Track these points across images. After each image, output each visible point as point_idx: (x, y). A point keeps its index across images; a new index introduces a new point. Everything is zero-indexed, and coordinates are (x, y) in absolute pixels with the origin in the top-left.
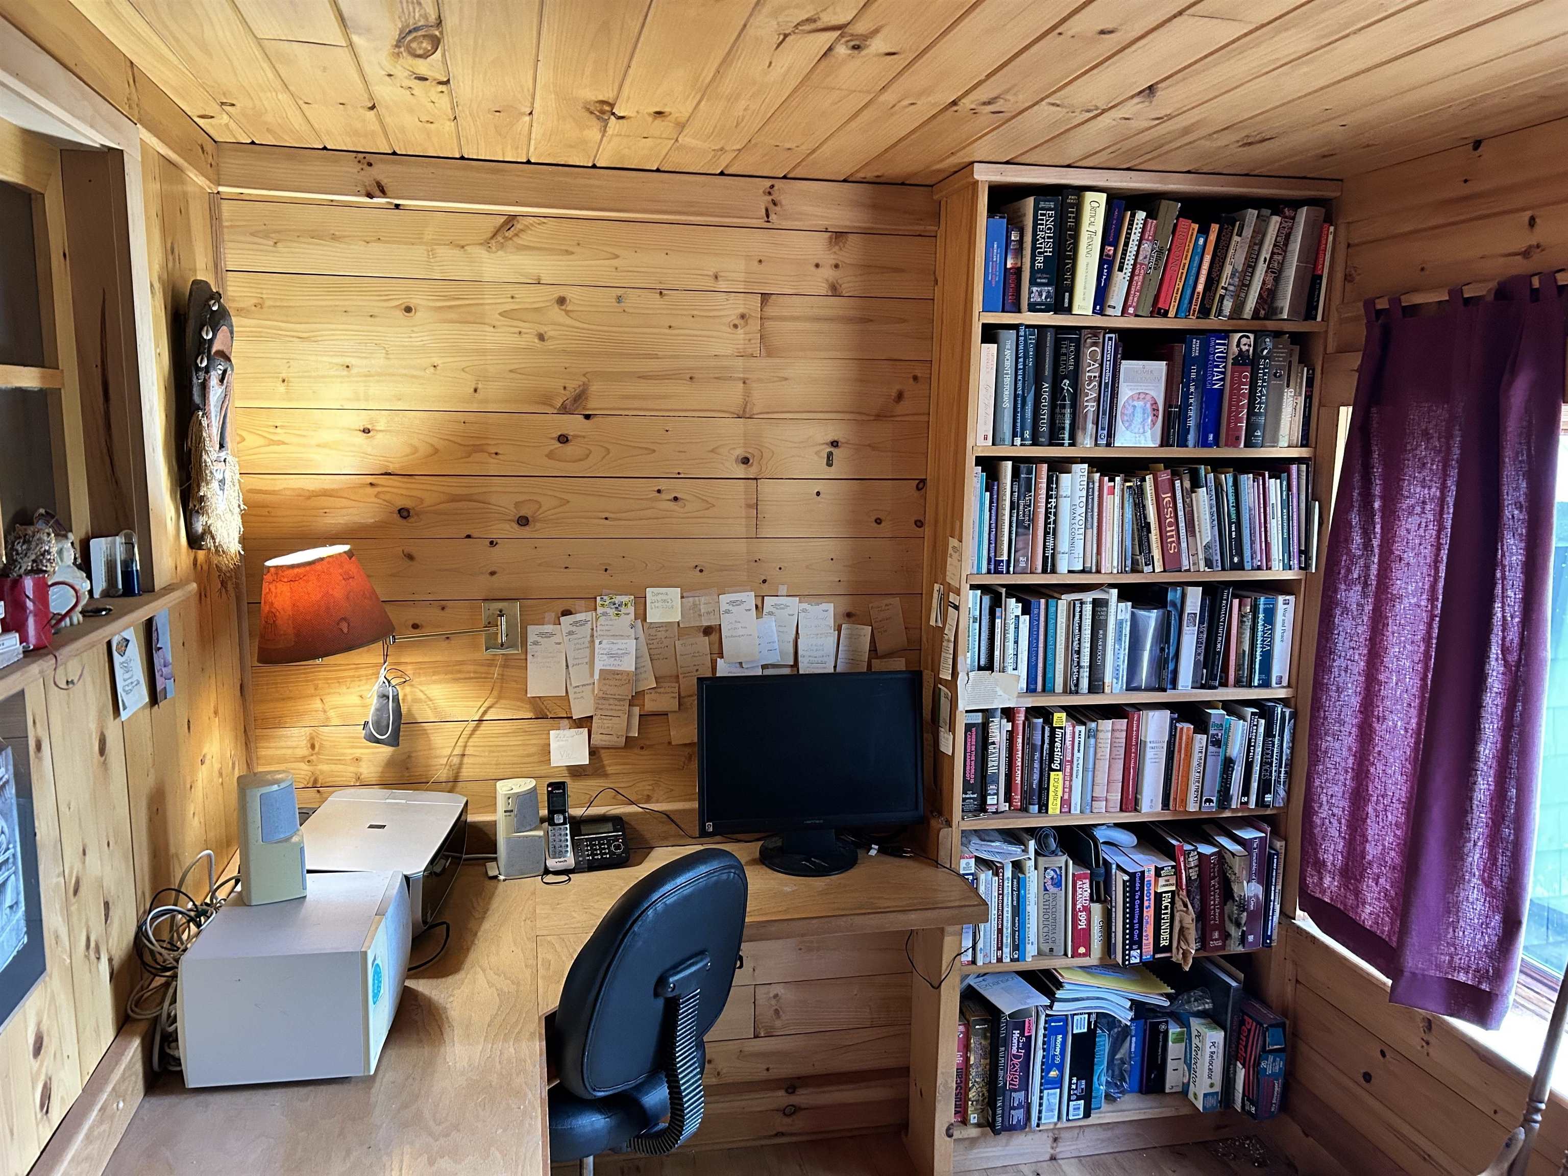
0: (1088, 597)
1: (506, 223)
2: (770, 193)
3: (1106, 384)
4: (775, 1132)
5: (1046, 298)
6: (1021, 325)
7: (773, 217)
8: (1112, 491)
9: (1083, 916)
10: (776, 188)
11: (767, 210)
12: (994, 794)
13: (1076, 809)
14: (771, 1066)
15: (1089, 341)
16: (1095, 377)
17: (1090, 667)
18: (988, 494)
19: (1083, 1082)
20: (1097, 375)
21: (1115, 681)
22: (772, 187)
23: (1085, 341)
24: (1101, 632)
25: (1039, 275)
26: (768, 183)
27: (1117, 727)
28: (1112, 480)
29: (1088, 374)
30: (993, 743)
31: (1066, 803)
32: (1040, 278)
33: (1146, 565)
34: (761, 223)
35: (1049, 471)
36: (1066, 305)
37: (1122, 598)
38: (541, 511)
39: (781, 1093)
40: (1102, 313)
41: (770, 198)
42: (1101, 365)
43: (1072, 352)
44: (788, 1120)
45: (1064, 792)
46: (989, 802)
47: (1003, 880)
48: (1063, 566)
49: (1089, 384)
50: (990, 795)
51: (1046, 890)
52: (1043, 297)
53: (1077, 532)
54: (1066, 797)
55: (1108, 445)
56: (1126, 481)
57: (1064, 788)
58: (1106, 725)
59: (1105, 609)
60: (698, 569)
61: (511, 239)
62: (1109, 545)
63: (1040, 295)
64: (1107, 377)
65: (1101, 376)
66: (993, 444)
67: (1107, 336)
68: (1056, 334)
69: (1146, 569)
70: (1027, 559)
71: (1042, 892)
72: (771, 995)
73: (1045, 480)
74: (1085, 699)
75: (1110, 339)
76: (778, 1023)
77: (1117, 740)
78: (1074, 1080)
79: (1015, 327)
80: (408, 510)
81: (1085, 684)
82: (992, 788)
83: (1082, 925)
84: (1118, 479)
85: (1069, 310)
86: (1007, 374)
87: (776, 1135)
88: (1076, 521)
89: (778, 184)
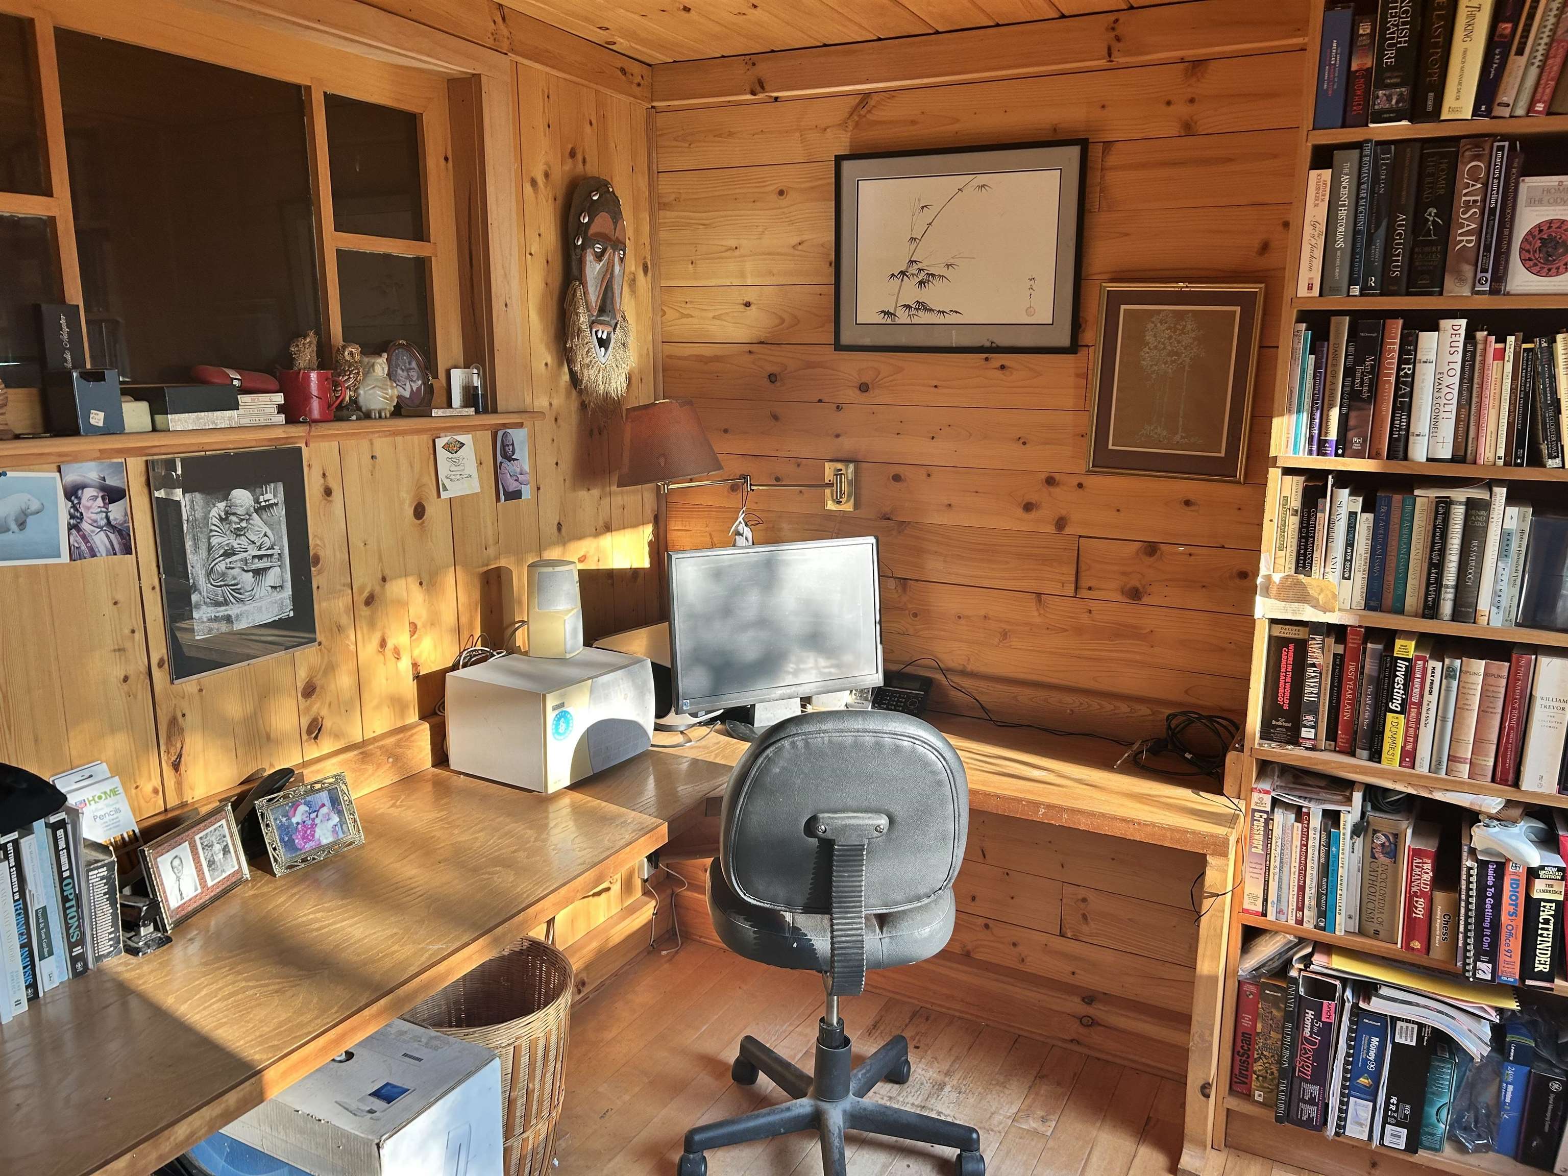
0: (1460, 495)
1: (861, 101)
2: (1113, 29)
3: (1492, 211)
4: (1070, 1038)
5: (1397, 103)
6: (1367, 141)
7: (1115, 53)
8: (1500, 355)
9: (1421, 904)
10: (1121, 21)
11: (1109, 49)
12: (1311, 727)
13: (1423, 766)
14: (1077, 971)
15: (1467, 153)
16: (1475, 201)
17: (1457, 587)
18: (1312, 357)
19: (1408, 1107)
20: (1479, 198)
21: (1494, 609)
22: (1117, 20)
23: (1463, 155)
24: (1475, 543)
25: (1388, 74)
26: (1112, 17)
27: (1494, 671)
28: (1501, 339)
29: (1464, 199)
30: (1313, 665)
31: (1409, 757)
32: (1390, 78)
33: (1550, 457)
34: (1103, 63)
35: (1403, 328)
36: (1430, 108)
37: (1511, 500)
38: (880, 377)
39: (1077, 1000)
40: (1489, 114)
41: (1112, 34)
42: (1486, 185)
43: (1443, 170)
44: (1082, 1030)
45: (1406, 741)
46: (1304, 735)
47: (1308, 828)
48: (1419, 452)
49: (1464, 213)
50: (1305, 726)
51: (1373, 857)
52: (1394, 102)
53: (1442, 409)
54: (1409, 747)
55: (1494, 291)
56: (1525, 341)
57: (1406, 736)
58: (1479, 666)
59: (1483, 513)
60: (1021, 441)
61: (865, 116)
62: (1492, 427)
63: (1389, 98)
64: (1495, 199)
65: (1484, 200)
66: (1321, 295)
67: (1496, 144)
68: (1422, 149)
69: (1550, 463)
70: (1365, 441)
71: (1368, 858)
72: (1080, 897)
73: (1398, 341)
74: (1445, 627)
75: (1501, 148)
76: (1085, 929)
77: (1491, 688)
78: (1394, 1100)
79: (1358, 145)
80: (775, 376)
81: (1447, 607)
82: (1309, 719)
83: (1420, 912)
84: (1511, 339)
85: (1435, 115)
86: (1344, 205)
87: (1072, 1041)
88: (1442, 395)
89: (1123, 17)
